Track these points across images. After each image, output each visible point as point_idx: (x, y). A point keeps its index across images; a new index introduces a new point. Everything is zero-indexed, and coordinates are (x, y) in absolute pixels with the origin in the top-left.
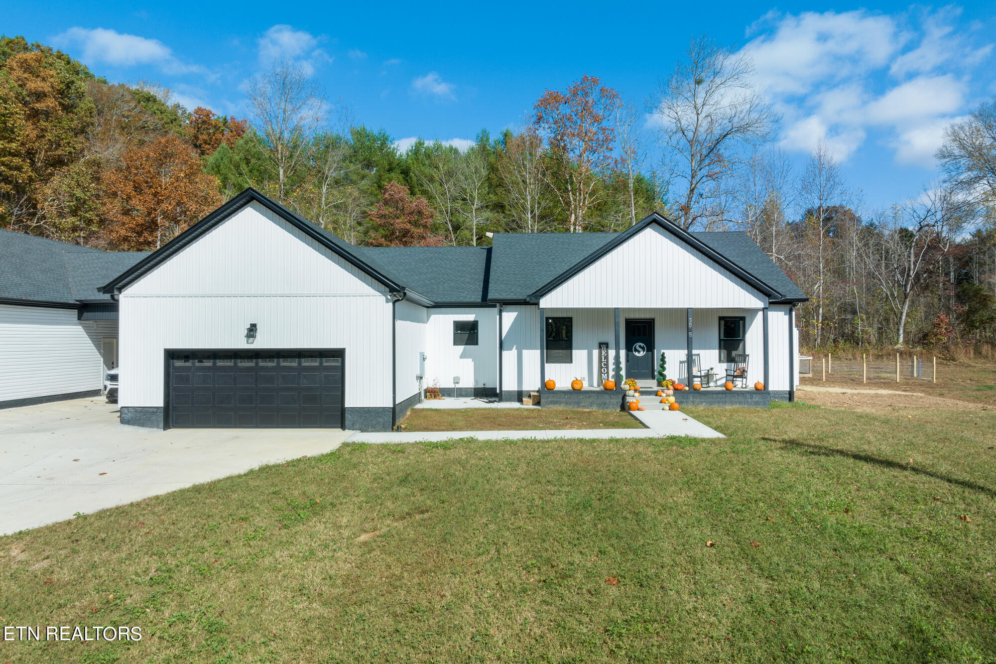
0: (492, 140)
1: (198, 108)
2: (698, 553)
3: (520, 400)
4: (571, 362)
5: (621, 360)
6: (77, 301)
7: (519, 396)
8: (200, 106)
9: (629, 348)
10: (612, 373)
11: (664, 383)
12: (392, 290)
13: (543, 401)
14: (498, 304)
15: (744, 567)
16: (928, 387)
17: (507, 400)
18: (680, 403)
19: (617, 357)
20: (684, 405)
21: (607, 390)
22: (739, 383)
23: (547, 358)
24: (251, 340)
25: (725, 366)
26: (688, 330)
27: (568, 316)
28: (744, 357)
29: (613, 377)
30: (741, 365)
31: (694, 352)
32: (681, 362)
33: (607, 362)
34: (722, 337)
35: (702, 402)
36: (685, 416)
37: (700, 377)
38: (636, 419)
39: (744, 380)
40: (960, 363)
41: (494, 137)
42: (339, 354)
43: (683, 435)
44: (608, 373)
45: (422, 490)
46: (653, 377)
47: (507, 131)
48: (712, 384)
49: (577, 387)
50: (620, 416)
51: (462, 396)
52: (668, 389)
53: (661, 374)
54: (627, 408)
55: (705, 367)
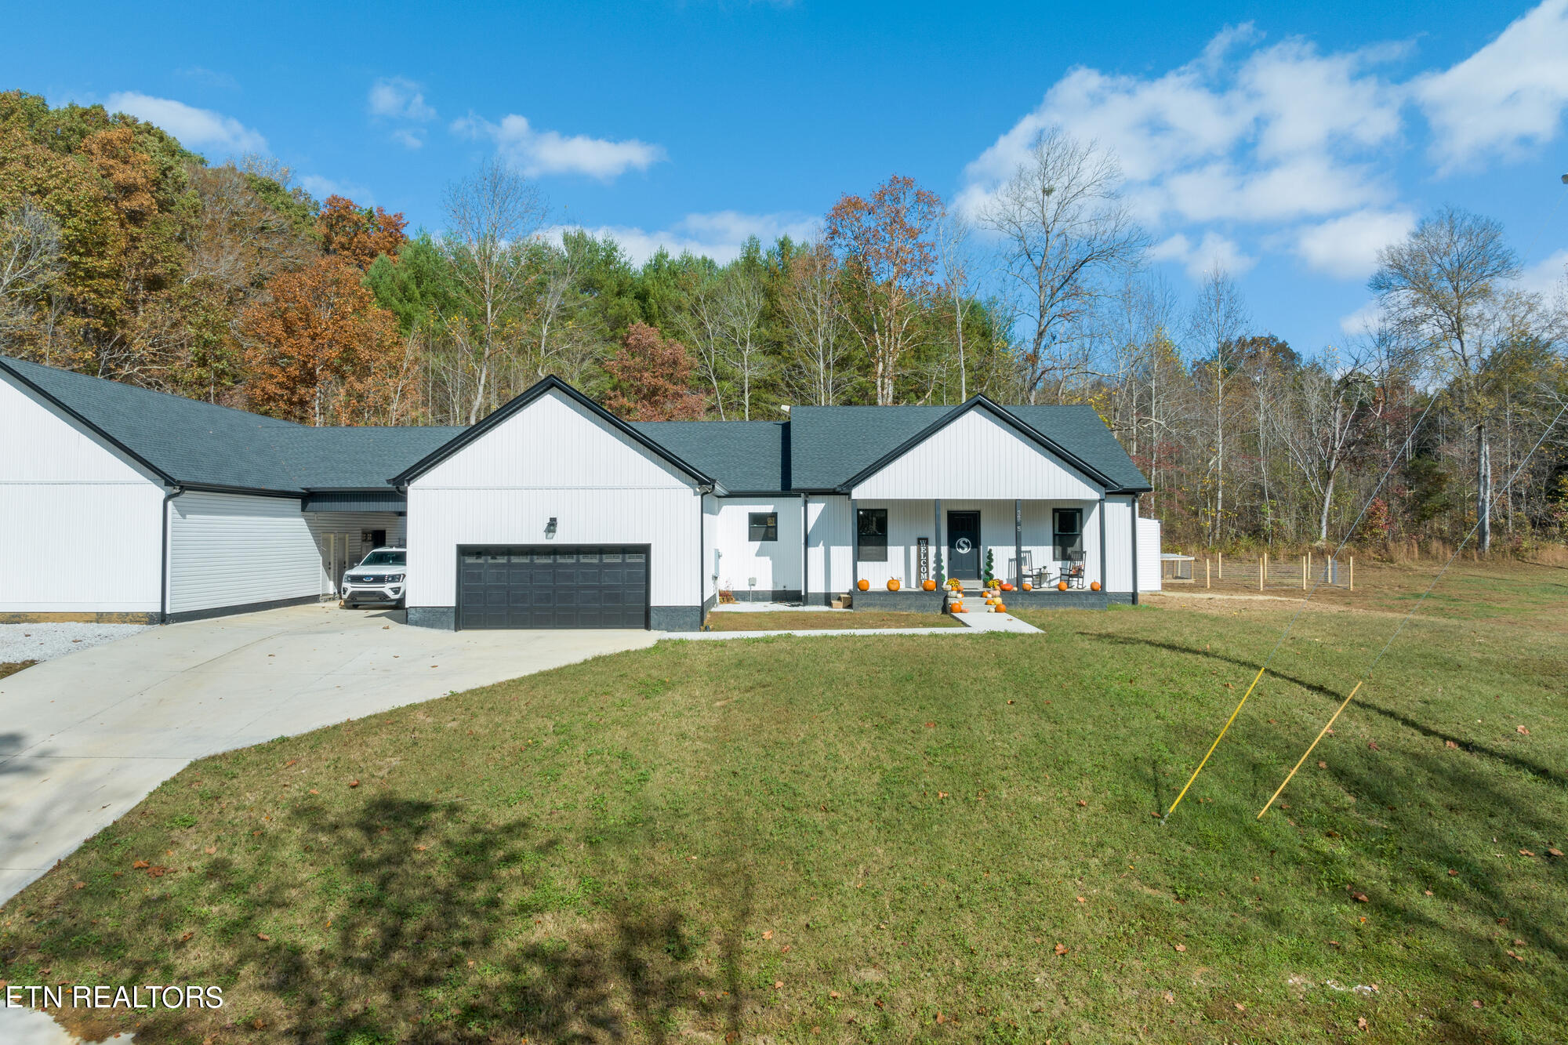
0: (763, 254)
1: (333, 196)
2: (999, 708)
3: (828, 603)
4: (886, 559)
5: (942, 557)
6: (304, 489)
7: (827, 599)
8: (335, 194)
9: (952, 544)
10: (932, 573)
11: (991, 583)
12: (701, 483)
13: (855, 603)
14: (802, 495)
15: (1036, 717)
16: (1342, 595)
17: (813, 604)
18: (1008, 605)
19: (938, 555)
20: (1012, 608)
21: (927, 591)
22: (1074, 582)
23: (858, 557)
24: (551, 534)
25: (1059, 564)
26: (1017, 524)
27: (882, 508)
28: (1081, 554)
29: (933, 577)
30: (1078, 563)
31: (1024, 548)
32: (1010, 560)
33: (927, 560)
34: (1057, 532)
35: (1032, 605)
36: (1010, 617)
37: (1031, 576)
38: (958, 620)
39: (1081, 579)
40: (1399, 565)
41: (768, 245)
42: (644, 550)
43: (1003, 631)
44: (927, 572)
45: (759, 671)
46: (979, 577)
47: (785, 238)
48: (1045, 585)
49: (893, 587)
50: (942, 618)
51: (758, 600)
52: (995, 590)
53: (987, 573)
54: (948, 610)
55: (1037, 565)
